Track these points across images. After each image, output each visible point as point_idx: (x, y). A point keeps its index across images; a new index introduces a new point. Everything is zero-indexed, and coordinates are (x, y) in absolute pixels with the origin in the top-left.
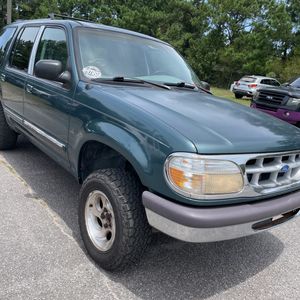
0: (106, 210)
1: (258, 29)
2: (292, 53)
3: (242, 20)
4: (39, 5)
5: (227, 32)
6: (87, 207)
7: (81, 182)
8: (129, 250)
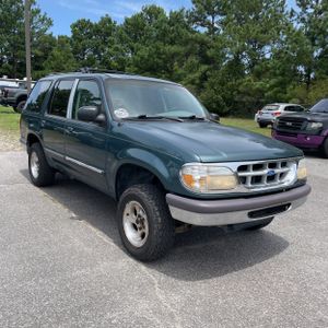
0: (139, 216)
1: (277, 55)
2: (315, 79)
3: (261, 47)
4: (51, 49)
5: (245, 61)
6: (125, 216)
7: (118, 199)
8: (160, 240)
